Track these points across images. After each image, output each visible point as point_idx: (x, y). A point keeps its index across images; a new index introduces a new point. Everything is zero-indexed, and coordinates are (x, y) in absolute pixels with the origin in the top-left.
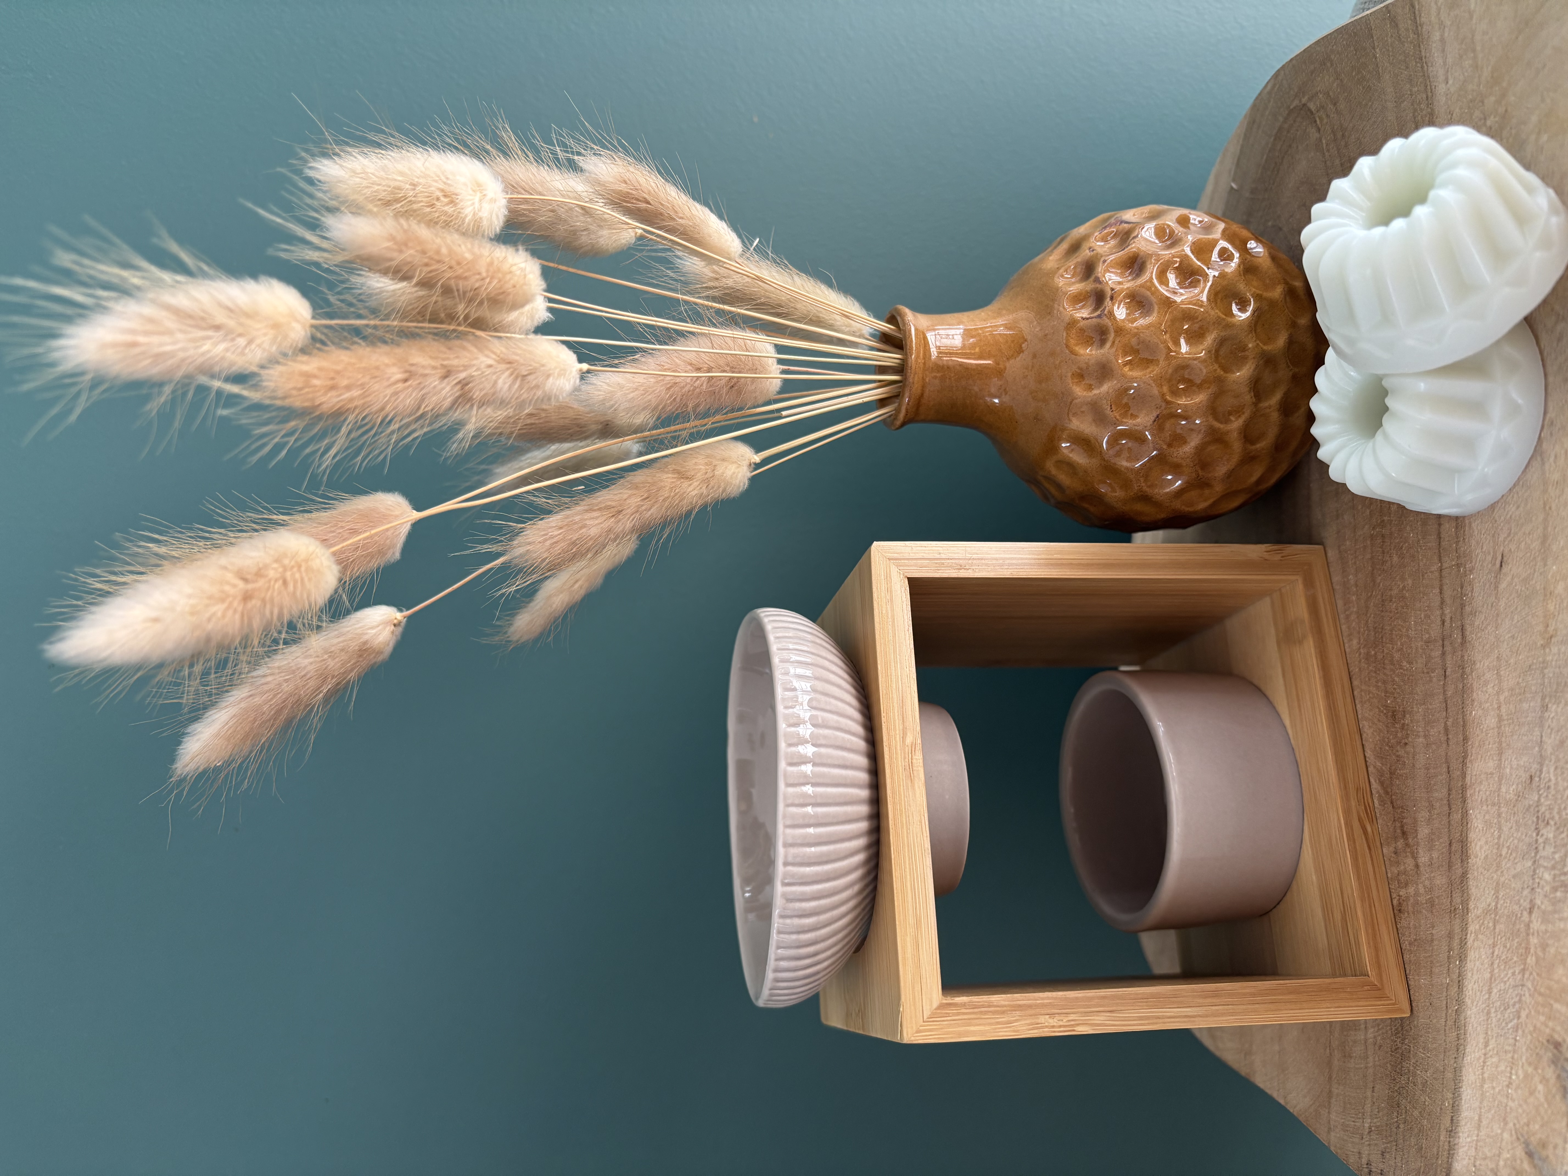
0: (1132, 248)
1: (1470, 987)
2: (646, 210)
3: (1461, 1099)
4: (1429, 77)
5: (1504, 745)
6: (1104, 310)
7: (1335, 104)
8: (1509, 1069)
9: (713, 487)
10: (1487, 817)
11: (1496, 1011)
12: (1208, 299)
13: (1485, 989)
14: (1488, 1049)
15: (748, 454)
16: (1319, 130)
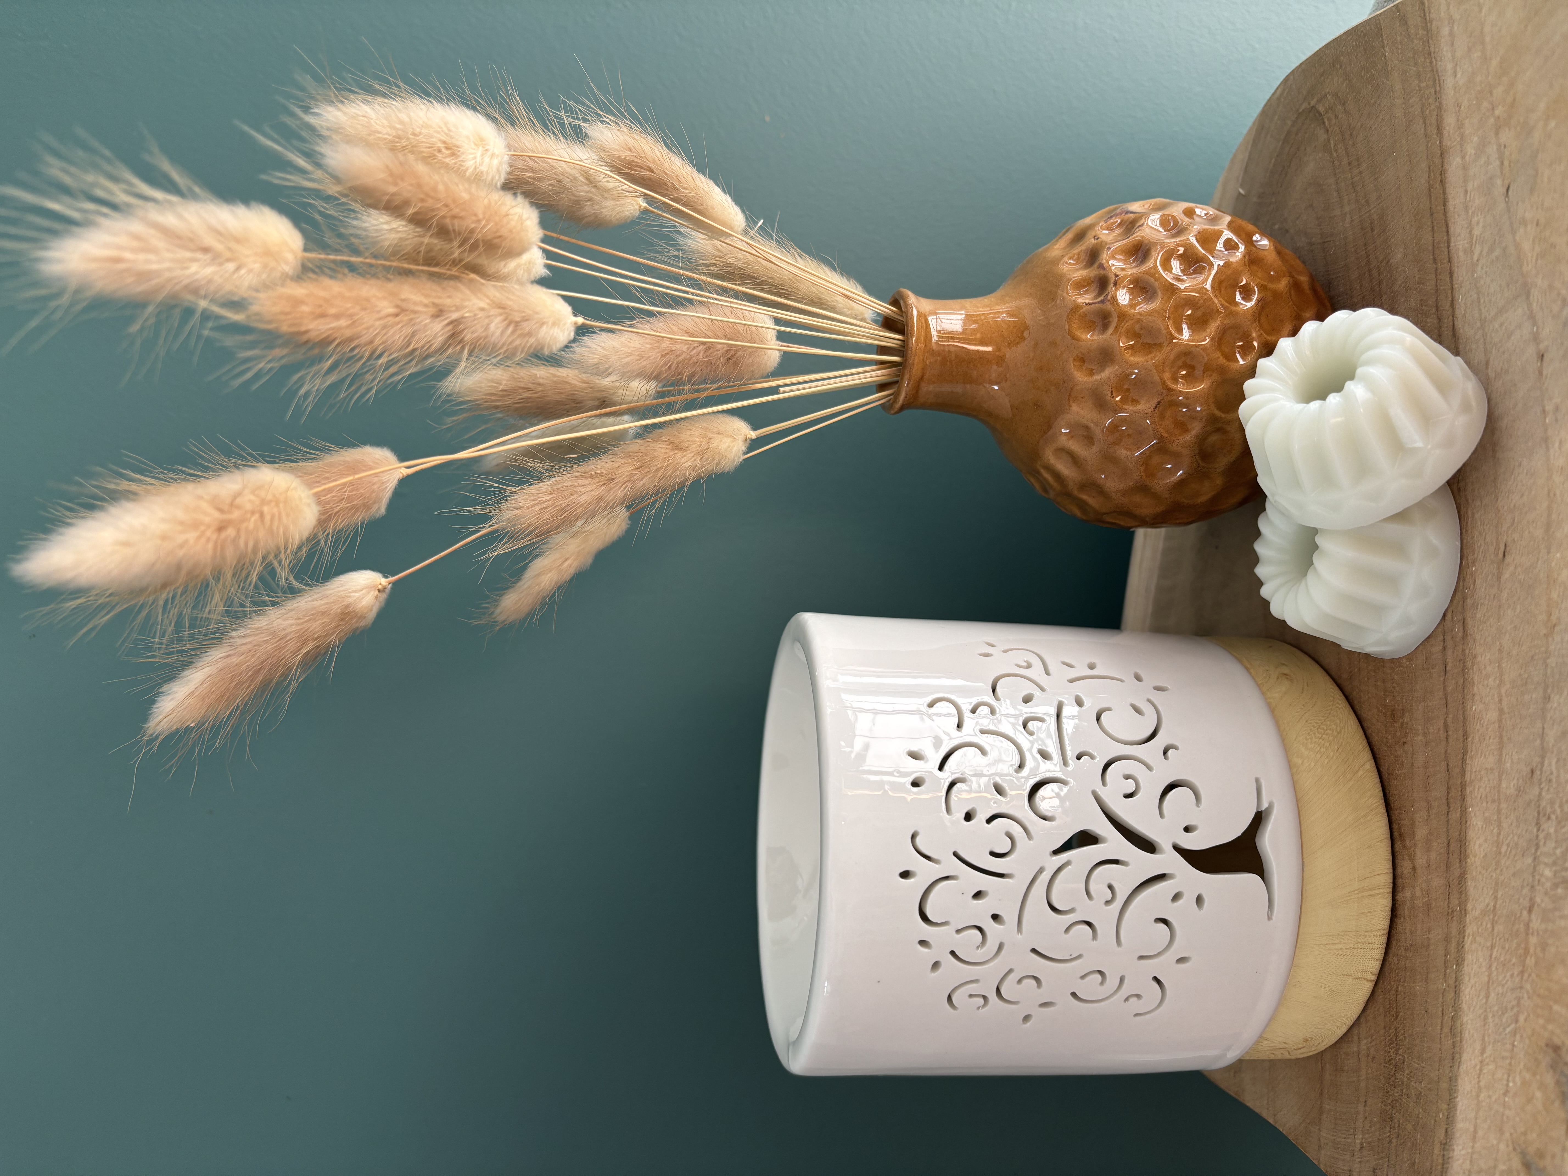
0: (1137, 236)
1: (1467, 991)
2: (650, 179)
3: (1456, 1110)
4: (1437, 71)
5: (1505, 739)
6: (1107, 295)
7: (1344, 105)
8: (1506, 1076)
9: (707, 460)
10: (1487, 814)
11: (1493, 1016)
12: (1212, 287)
13: (1483, 993)
14: (1485, 1056)
15: (743, 431)
16: (1327, 131)
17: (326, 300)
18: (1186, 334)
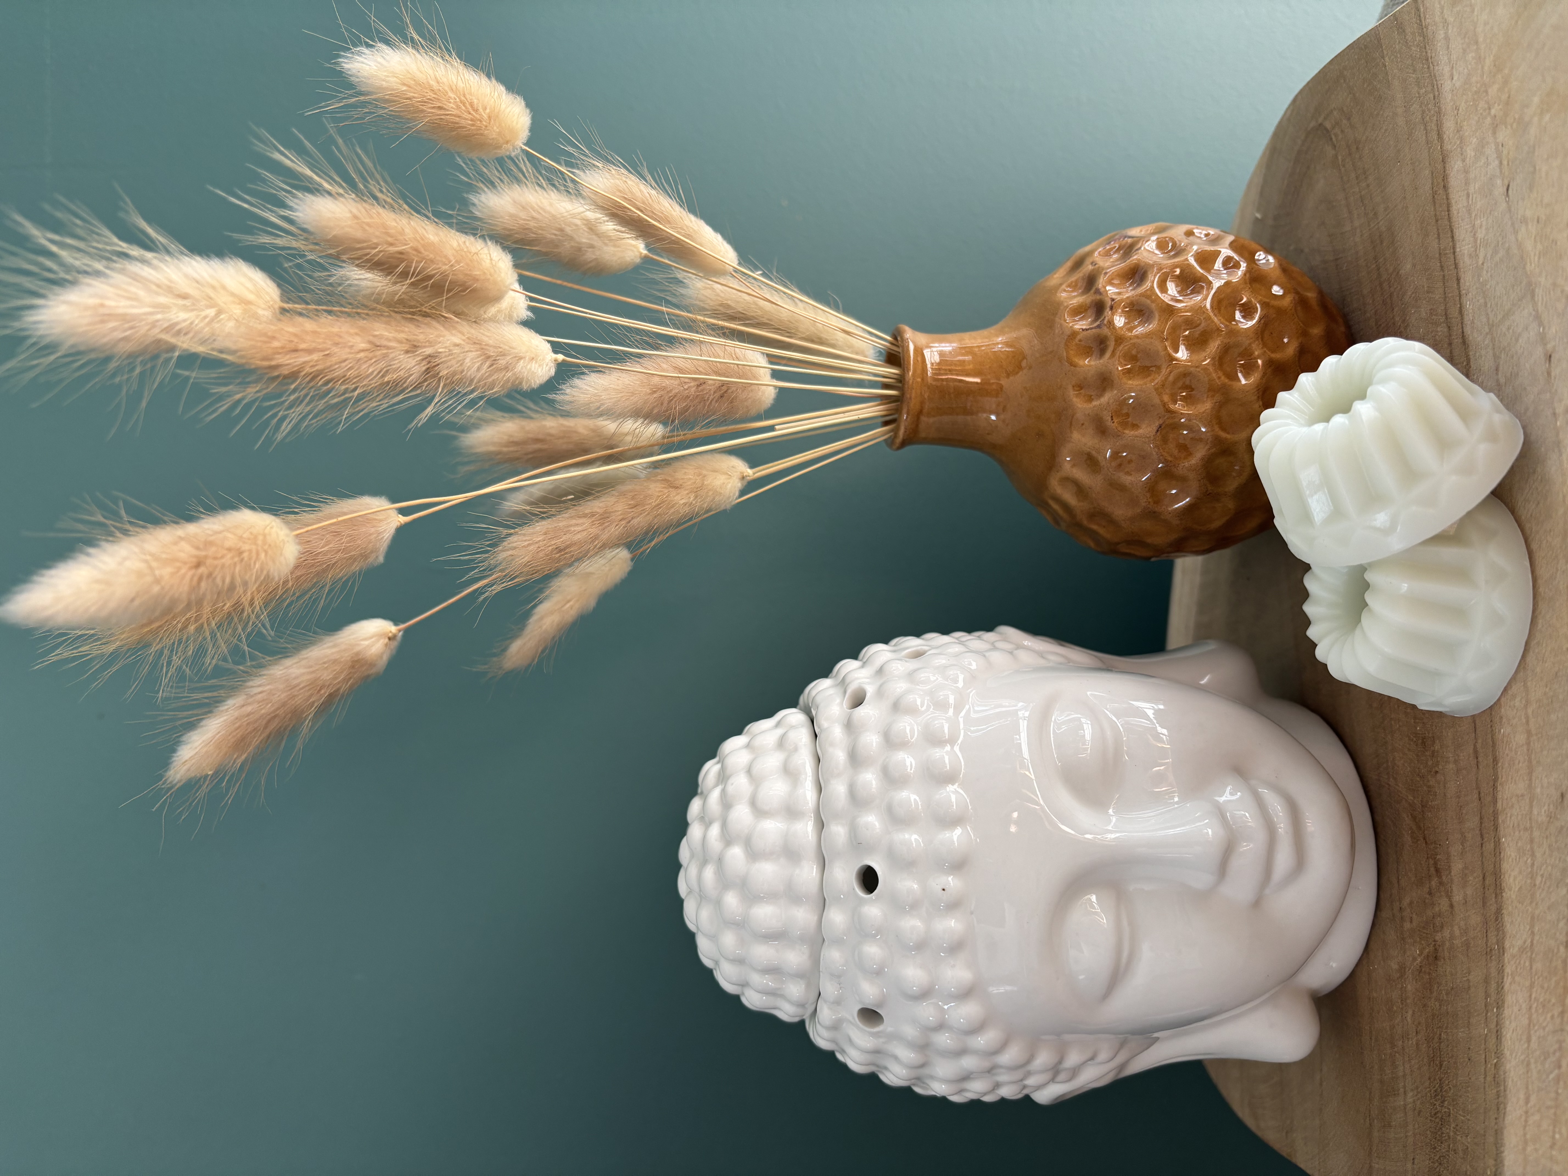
0: (1133, 260)
1: (1508, 1037)
3: (1503, 1166)
5: (1534, 762)
6: (1103, 320)
7: (1349, 119)
8: (1551, 1128)
9: (702, 497)
10: (1520, 844)
11: (1536, 1062)
12: (1212, 307)
13: (1524, 1038)
14: (1529, 1105)
15: (739, 468)
16: (1335, 146)
18: (1182, 354)
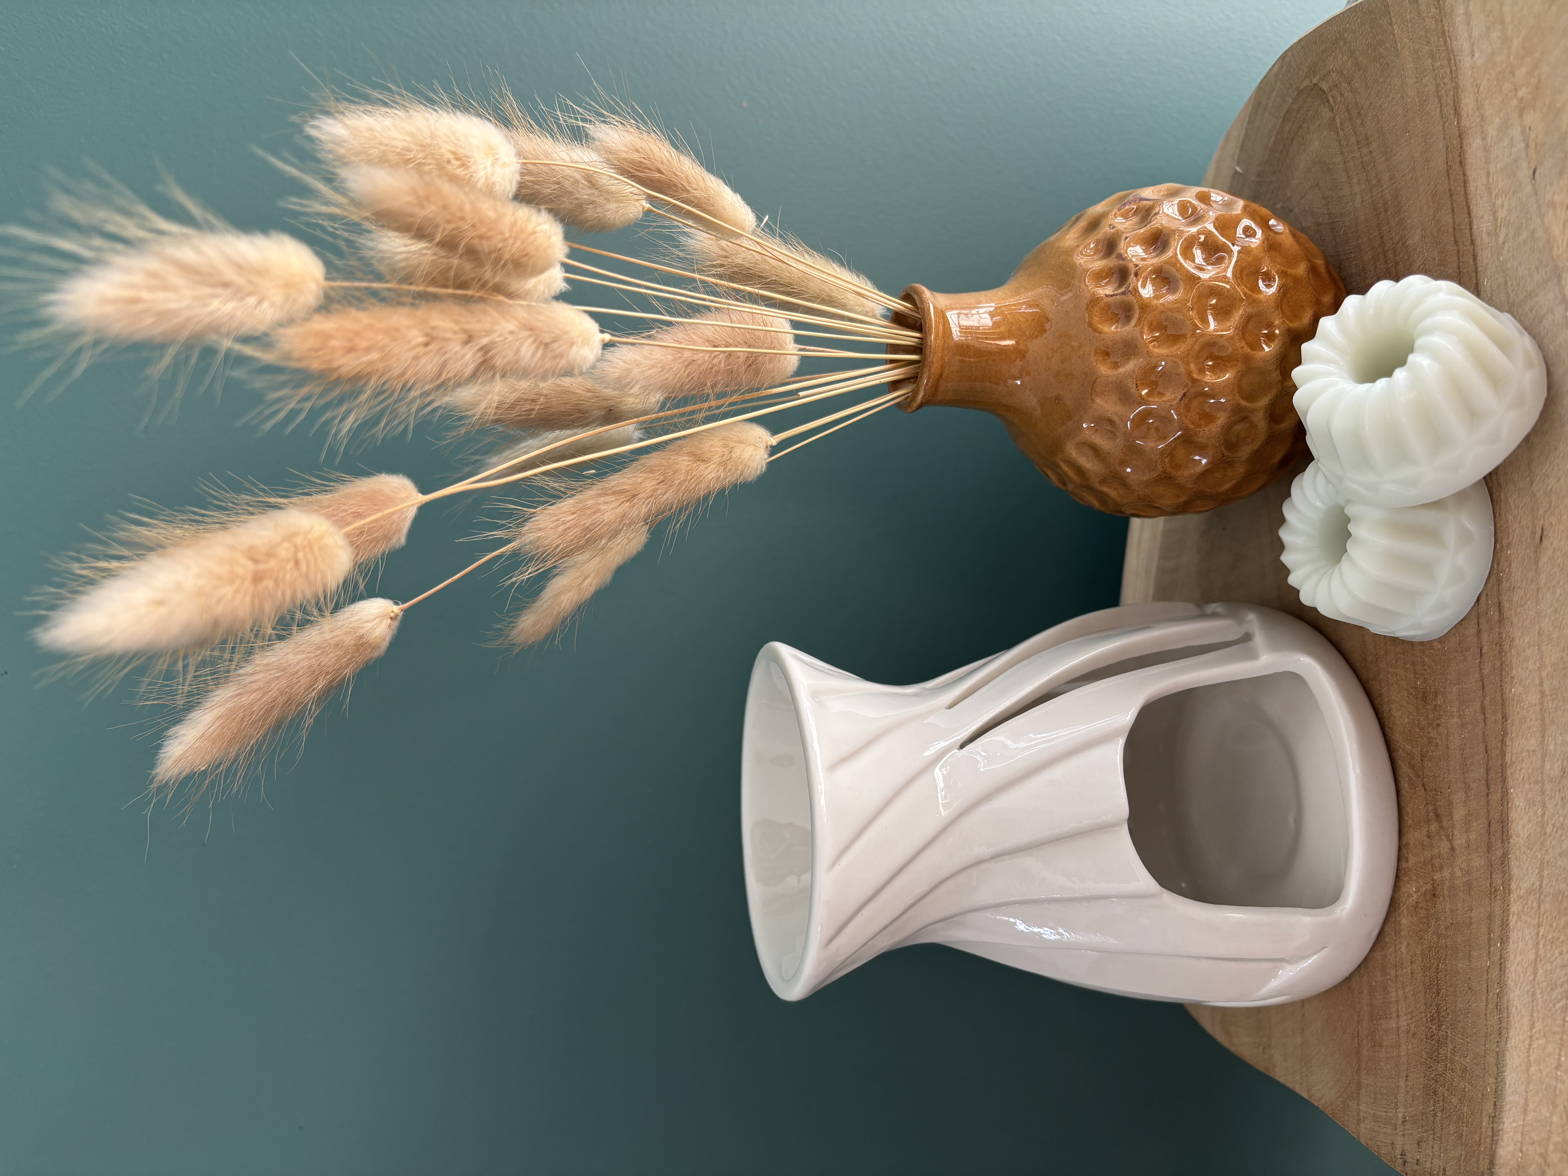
0: (1154, 224)
1: (1513, 969)
2: (659, 181)
3: (1505, 1084)
4: (1452, 50)
5: (1547, 721)
6: (1129, 287)
7: (1349, 83)
8: (1557, 1051)
9: (730, 470)
10: (1530, 795)
11: (1542, 992)
12: (1234, 276)
13: (1530, 970)
14: (1534, 1031)
15: (766, 438)
16: (1333, 109)
17: (357, 333)
18: (1212, 325)
